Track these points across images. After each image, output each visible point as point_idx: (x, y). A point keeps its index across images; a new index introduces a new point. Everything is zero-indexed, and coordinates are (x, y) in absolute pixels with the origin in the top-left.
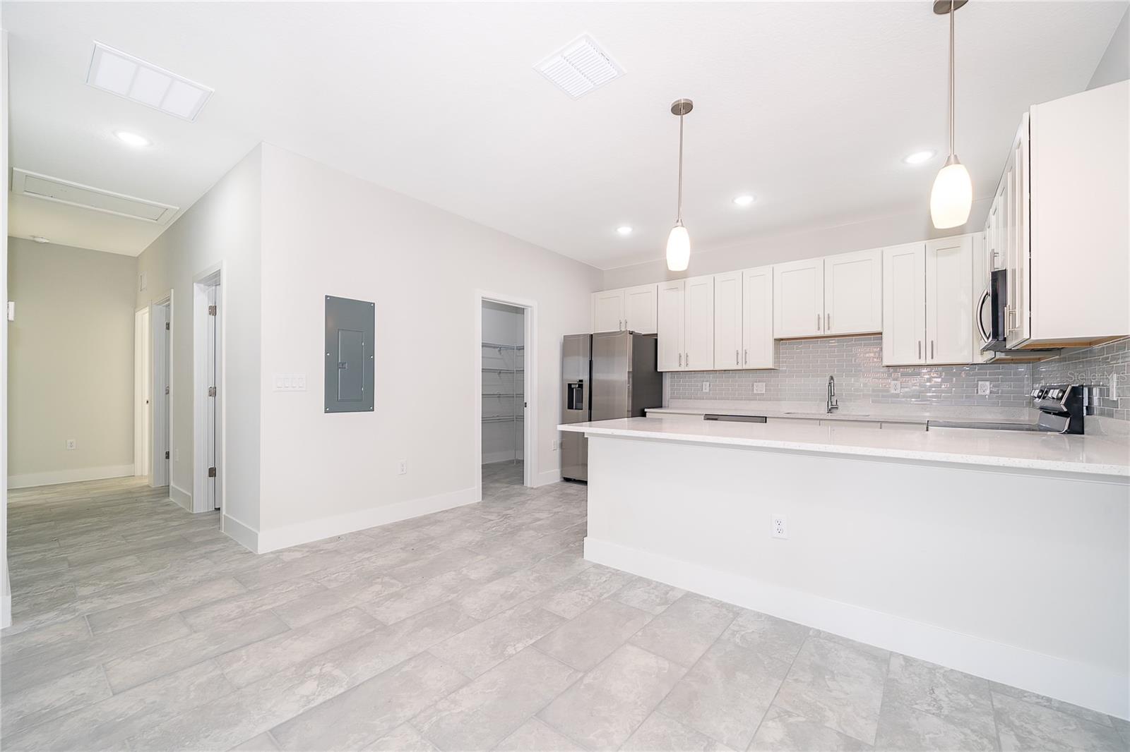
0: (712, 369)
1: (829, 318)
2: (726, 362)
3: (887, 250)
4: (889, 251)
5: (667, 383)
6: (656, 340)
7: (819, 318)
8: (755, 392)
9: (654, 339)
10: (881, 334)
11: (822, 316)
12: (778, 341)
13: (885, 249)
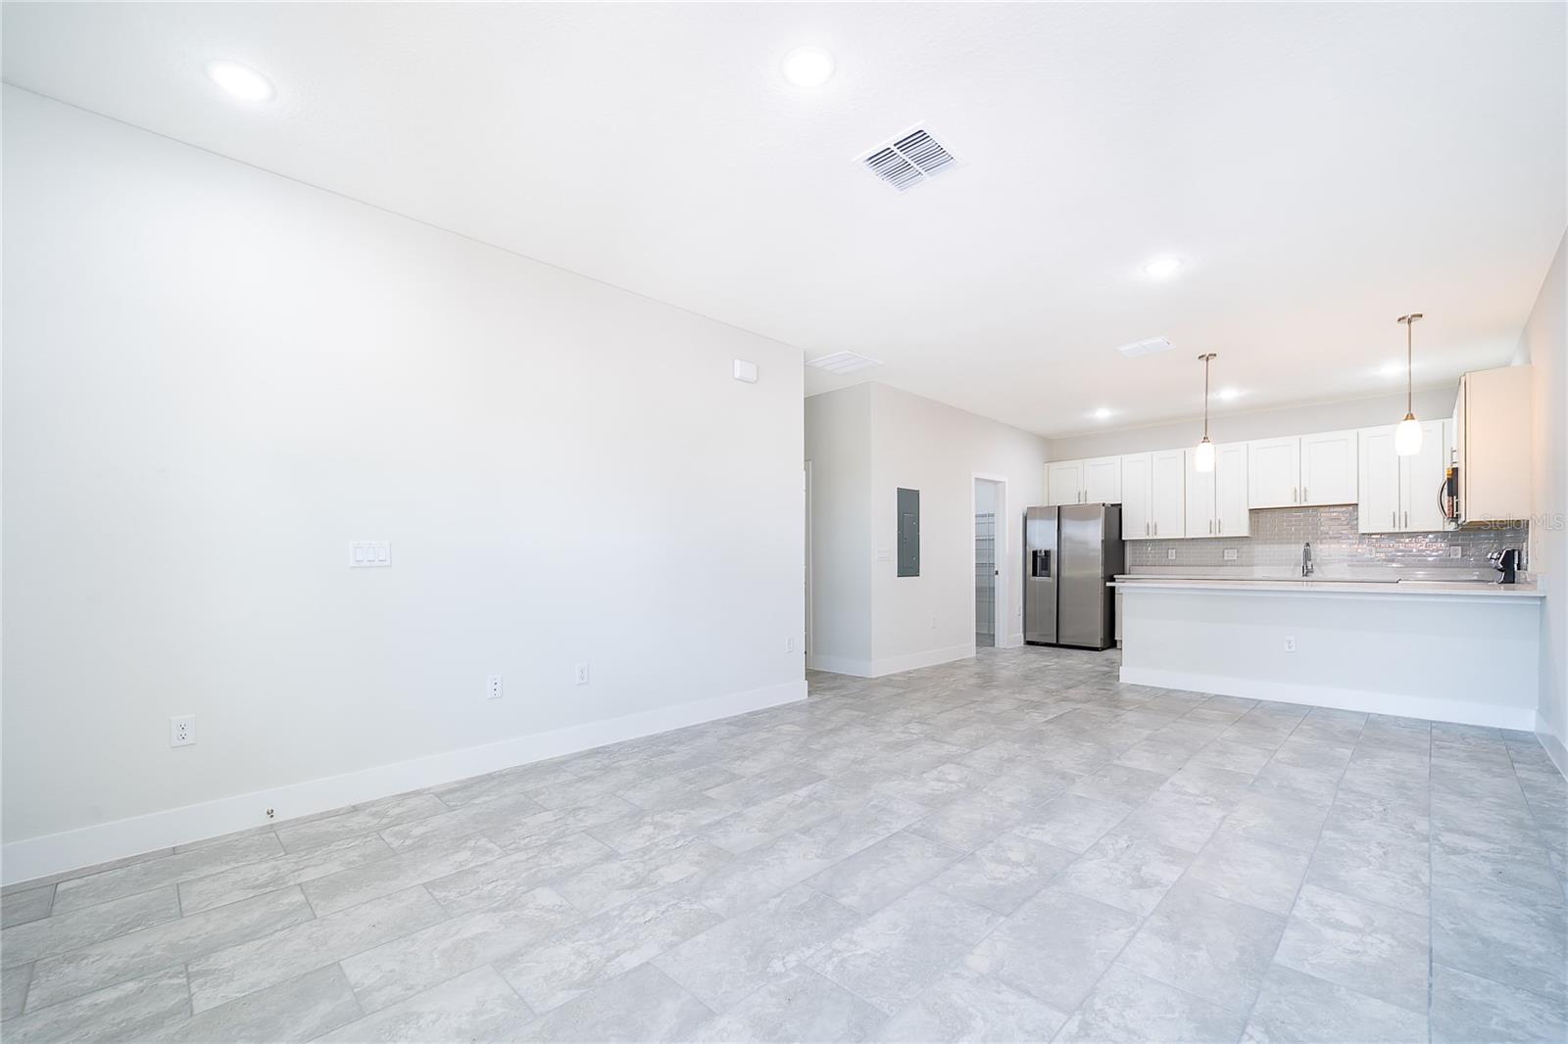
0: (1183, 537)
1: (1305, 491)
2: (1200, 531)
3: (1364, 431)
4: (1365, 432)
5: (1128, 549)
6: (1121, 510)
7: (1296, 491)
8: (1226, 558)
9: (1118, 508)
10: (1357, 505)
11: (1298, 490)
12: (1251, 510)
13: (1360, 430)
